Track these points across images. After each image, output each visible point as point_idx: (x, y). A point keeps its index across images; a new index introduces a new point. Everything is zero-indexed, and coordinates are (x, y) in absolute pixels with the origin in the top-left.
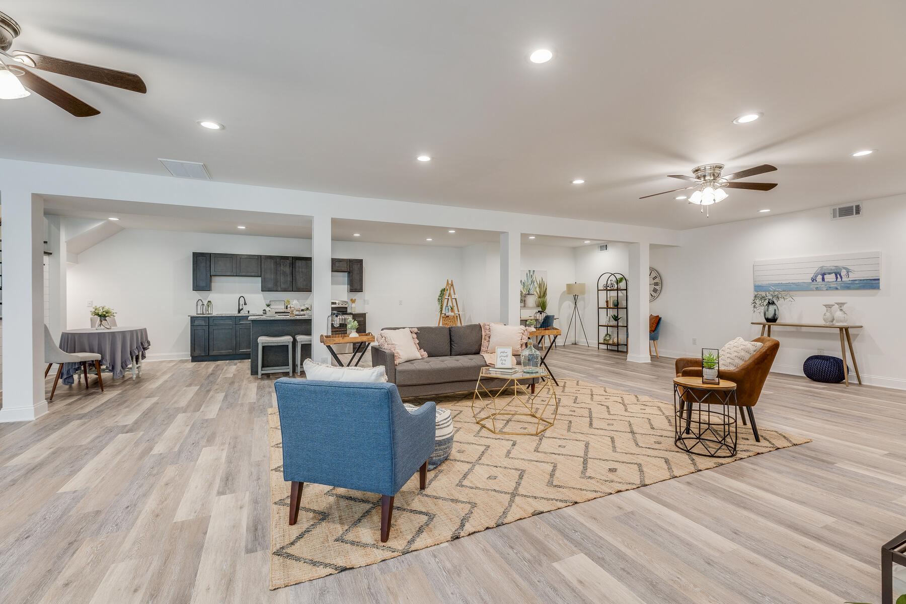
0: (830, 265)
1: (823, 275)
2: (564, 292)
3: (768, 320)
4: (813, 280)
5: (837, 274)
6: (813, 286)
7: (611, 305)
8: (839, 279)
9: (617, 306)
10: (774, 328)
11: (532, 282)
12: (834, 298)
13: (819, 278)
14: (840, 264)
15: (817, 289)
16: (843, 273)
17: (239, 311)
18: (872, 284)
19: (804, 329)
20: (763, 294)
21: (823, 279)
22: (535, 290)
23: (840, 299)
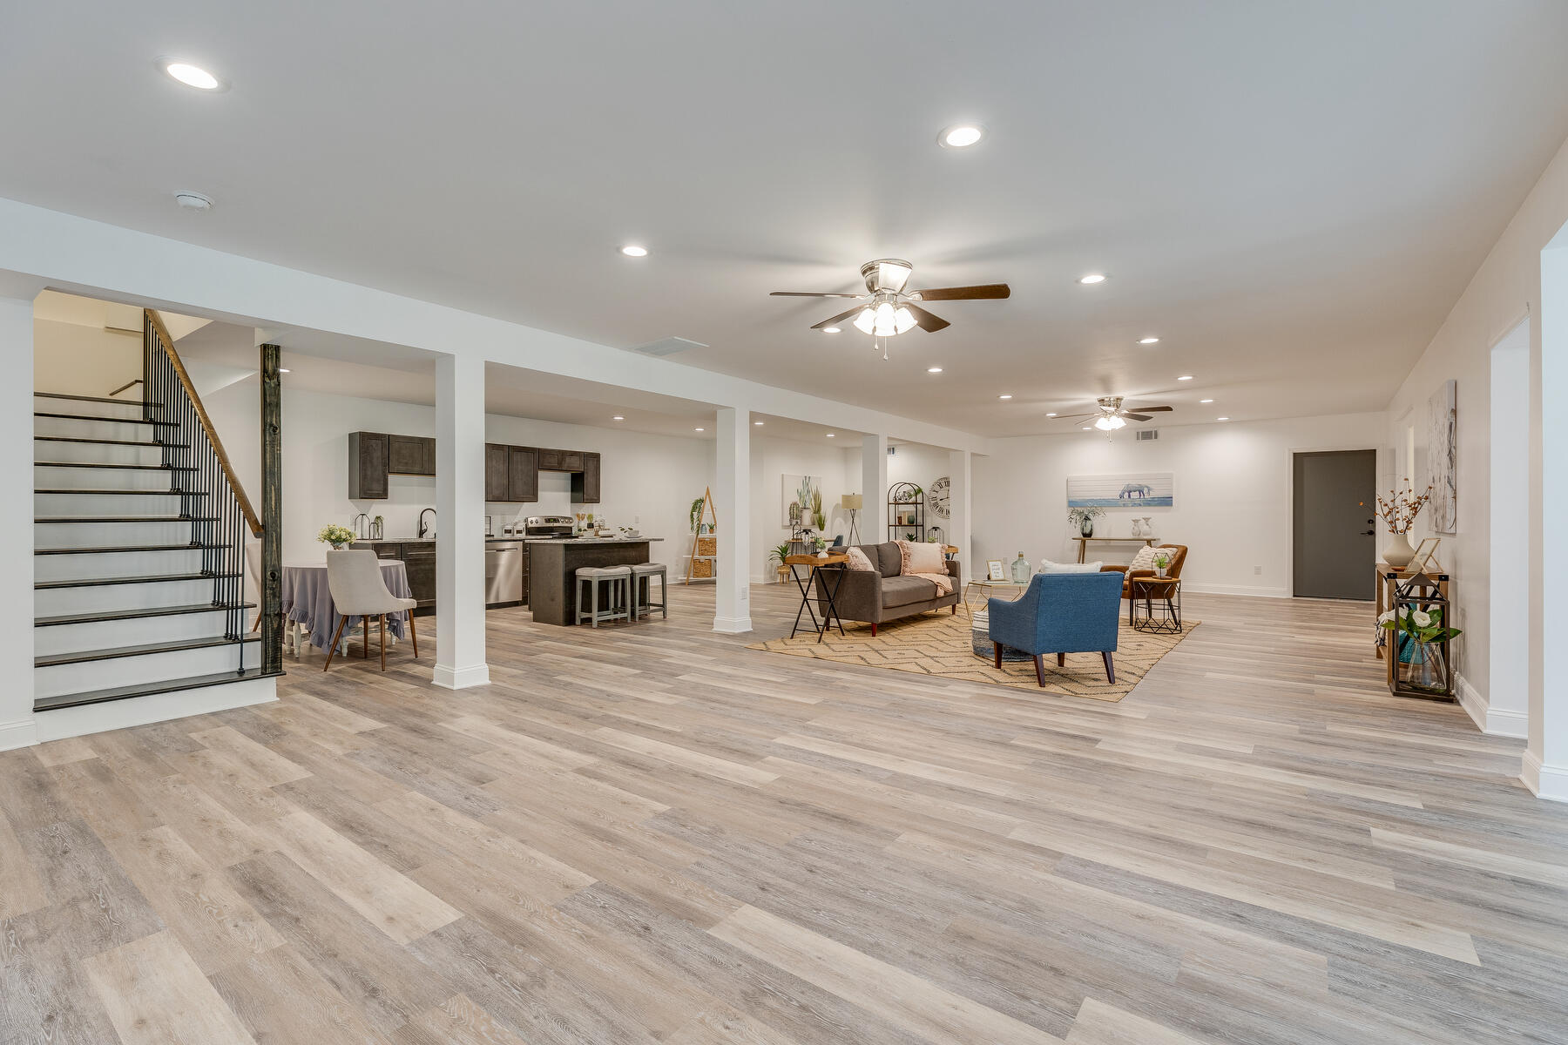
0: (1134, 483)
1: (1130, 492)
2: (837, 504)
3: (1085, 535)
4: (1121, 497)
5: (1141, 492)
6: (1121, 503)
7: (905, 522)
8: (1142, 497)
9: (912, 523)
10: (1089, 542)
11: (808, 492)
12: (1140, 513)
13: (1127, 494)
14: (1143, 483)
15: (1124, 505)
16: (1145, 491)
17: (421, 533)
18: (1166, 502)
19: (1112, 543)
20: (1080, 509)
21: (1129, 496)
22: (811, 504)
23: (1147, 515)
